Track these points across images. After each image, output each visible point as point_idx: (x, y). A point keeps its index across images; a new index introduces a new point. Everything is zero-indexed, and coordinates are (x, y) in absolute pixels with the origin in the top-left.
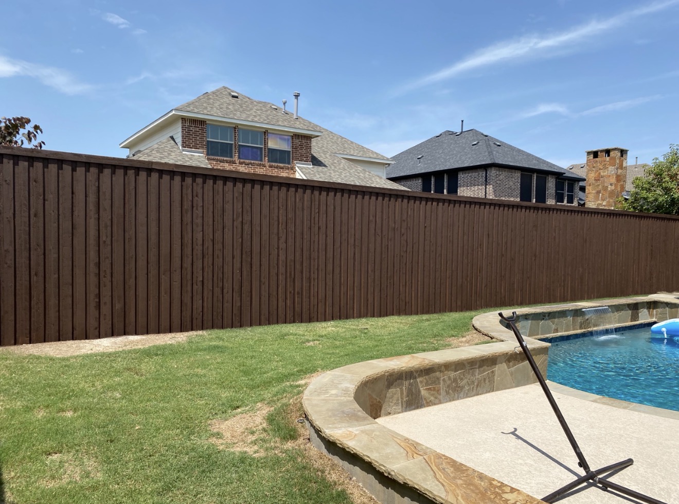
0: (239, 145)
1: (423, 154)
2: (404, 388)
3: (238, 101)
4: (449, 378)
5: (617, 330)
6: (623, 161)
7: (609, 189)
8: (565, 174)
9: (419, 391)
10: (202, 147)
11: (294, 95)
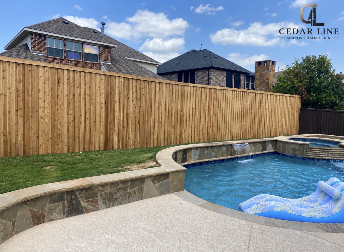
0: (67, 50)
1: (180, 61)
2: (66, 202)
3: (68, 25)
4: (106, 193)
5: (252, 156)
6: (273, 67)
7: (266, 81)
8: (249, 73)
9: (80, 203)
10: (44, 51)
11: (102, 24)
